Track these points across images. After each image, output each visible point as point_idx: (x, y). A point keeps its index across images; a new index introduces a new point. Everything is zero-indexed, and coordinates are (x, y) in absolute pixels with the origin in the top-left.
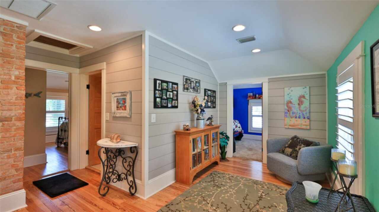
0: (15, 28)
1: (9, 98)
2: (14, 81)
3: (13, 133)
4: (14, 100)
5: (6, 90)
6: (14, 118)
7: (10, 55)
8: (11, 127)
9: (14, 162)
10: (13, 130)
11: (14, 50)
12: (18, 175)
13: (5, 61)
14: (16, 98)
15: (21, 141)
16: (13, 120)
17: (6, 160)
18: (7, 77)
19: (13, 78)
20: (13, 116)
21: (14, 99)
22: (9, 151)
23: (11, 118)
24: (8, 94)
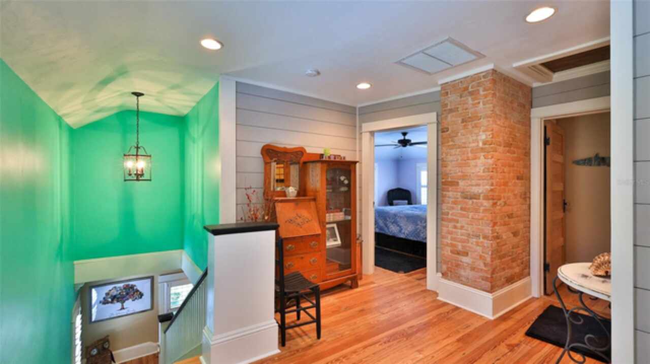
0: (483, 80)
1: (477, 169)
2: (482, 148)
3: (481, 215)
4: (481, 173)
5: (475, 161)
6: (482, 195)
7: (477, 116)
8: (480, 207)
9: (483, 253)
10: (481, 211)
11: (481, 109)
12: (486, 272)
13: (473, 125)
14: (484, 170)
15: (488, 228)
16: (481, 198)
17: (475, 247)
18: (476, 144)
19: (481, 145)
20: (481, 193)
21: (482, 171)
22: (477, 237)
23: (479, 196)
24: (476, 166)
